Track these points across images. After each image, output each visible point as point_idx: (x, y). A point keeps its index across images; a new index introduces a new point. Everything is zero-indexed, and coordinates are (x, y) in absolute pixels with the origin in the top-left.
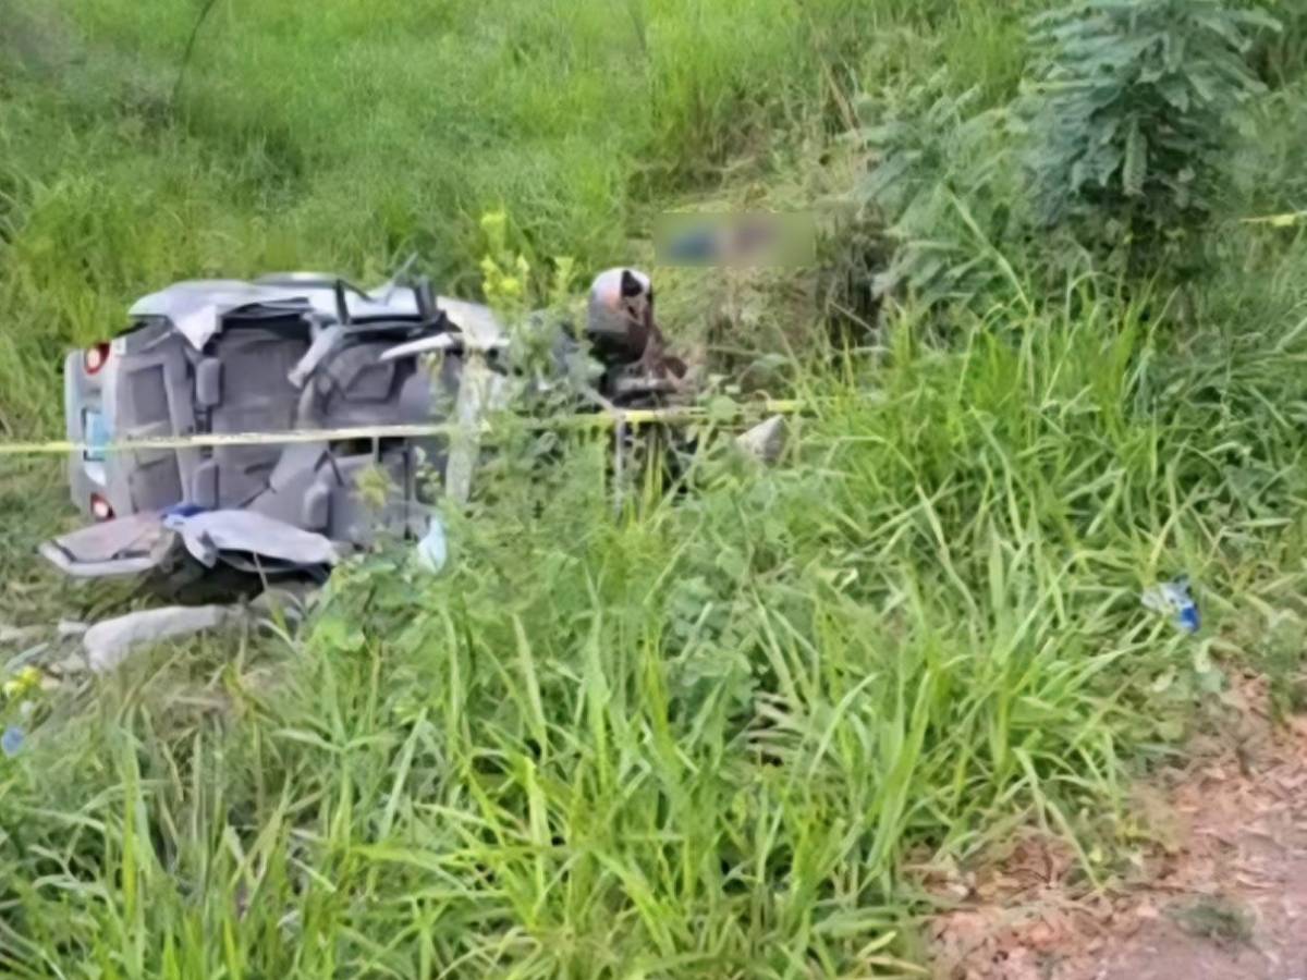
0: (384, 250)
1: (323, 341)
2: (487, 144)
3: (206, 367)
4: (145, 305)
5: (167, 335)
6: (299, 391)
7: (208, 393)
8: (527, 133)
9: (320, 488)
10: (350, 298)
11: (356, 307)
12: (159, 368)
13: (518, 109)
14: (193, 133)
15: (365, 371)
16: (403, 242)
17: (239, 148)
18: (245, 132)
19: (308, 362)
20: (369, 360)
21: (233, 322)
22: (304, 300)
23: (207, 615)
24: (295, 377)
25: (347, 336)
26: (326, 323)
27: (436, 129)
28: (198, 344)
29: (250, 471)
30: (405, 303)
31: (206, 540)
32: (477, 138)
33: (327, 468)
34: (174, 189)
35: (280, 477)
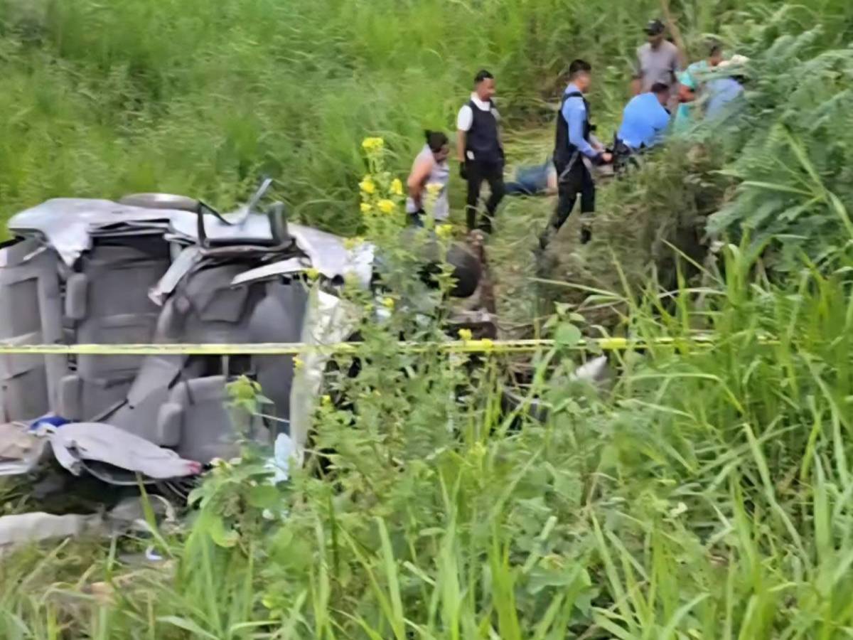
0: (236, 176)
1: (183, 261)
2: (332, 75)
3: (75, 280)
4: (24, 219)
5: (42, 249)
6: (159, 309)
7: (76, 308)
8: (371, 63)
9: (172, 407)
10: (209, 219)
11: (214, 230)
12: (34, 280)
13: (361, 39)
14: (63, 55)
15: (220, 293)
16: (252, 169)
17: (104, 70)
18: (110, 55)
19: (168, 282)
20: (222, 283)
21: (102, 239)
22: (167, 221)
23: (70, 523)
24: (155, 295)
25: (205, 258)
26: (186, 243)
27: (283, 57)
28: (69, 260)
29: (109, 386)
30: (260, 229)
31: (73, 450)
32: (324, 68)
33: (180, 386)
34: (45, 108)
35: (138, 394)
